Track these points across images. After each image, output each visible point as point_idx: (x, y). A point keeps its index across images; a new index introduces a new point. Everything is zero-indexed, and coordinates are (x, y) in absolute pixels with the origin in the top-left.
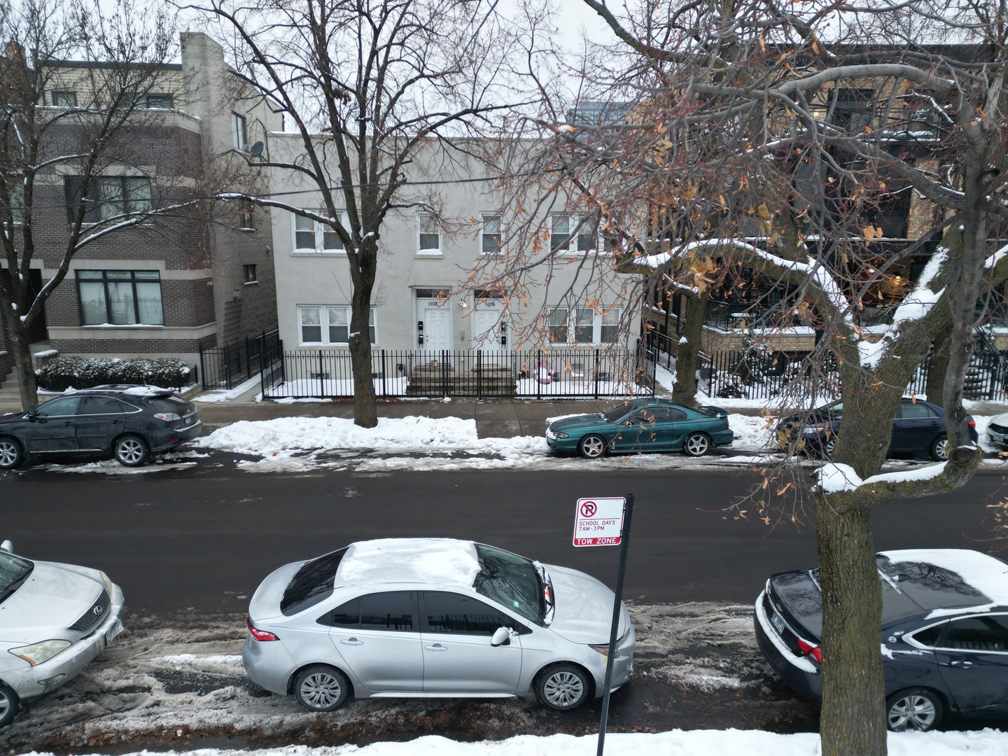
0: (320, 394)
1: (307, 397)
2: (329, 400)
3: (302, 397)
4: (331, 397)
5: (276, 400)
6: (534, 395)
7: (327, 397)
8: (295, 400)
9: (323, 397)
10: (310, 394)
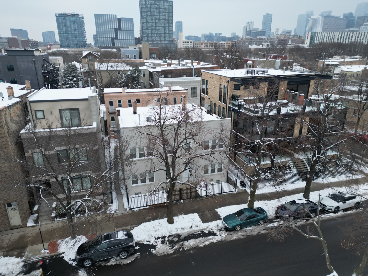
0: (146, 205)
1: (142, 207)
2: (148, 207)
3: (141, 207)
4: (149, 206)
5: (133, 209)
6: (205, 196)
7: (148, 206)
8: (139, 208)
9: (147, 206)
10: (143, 206)
